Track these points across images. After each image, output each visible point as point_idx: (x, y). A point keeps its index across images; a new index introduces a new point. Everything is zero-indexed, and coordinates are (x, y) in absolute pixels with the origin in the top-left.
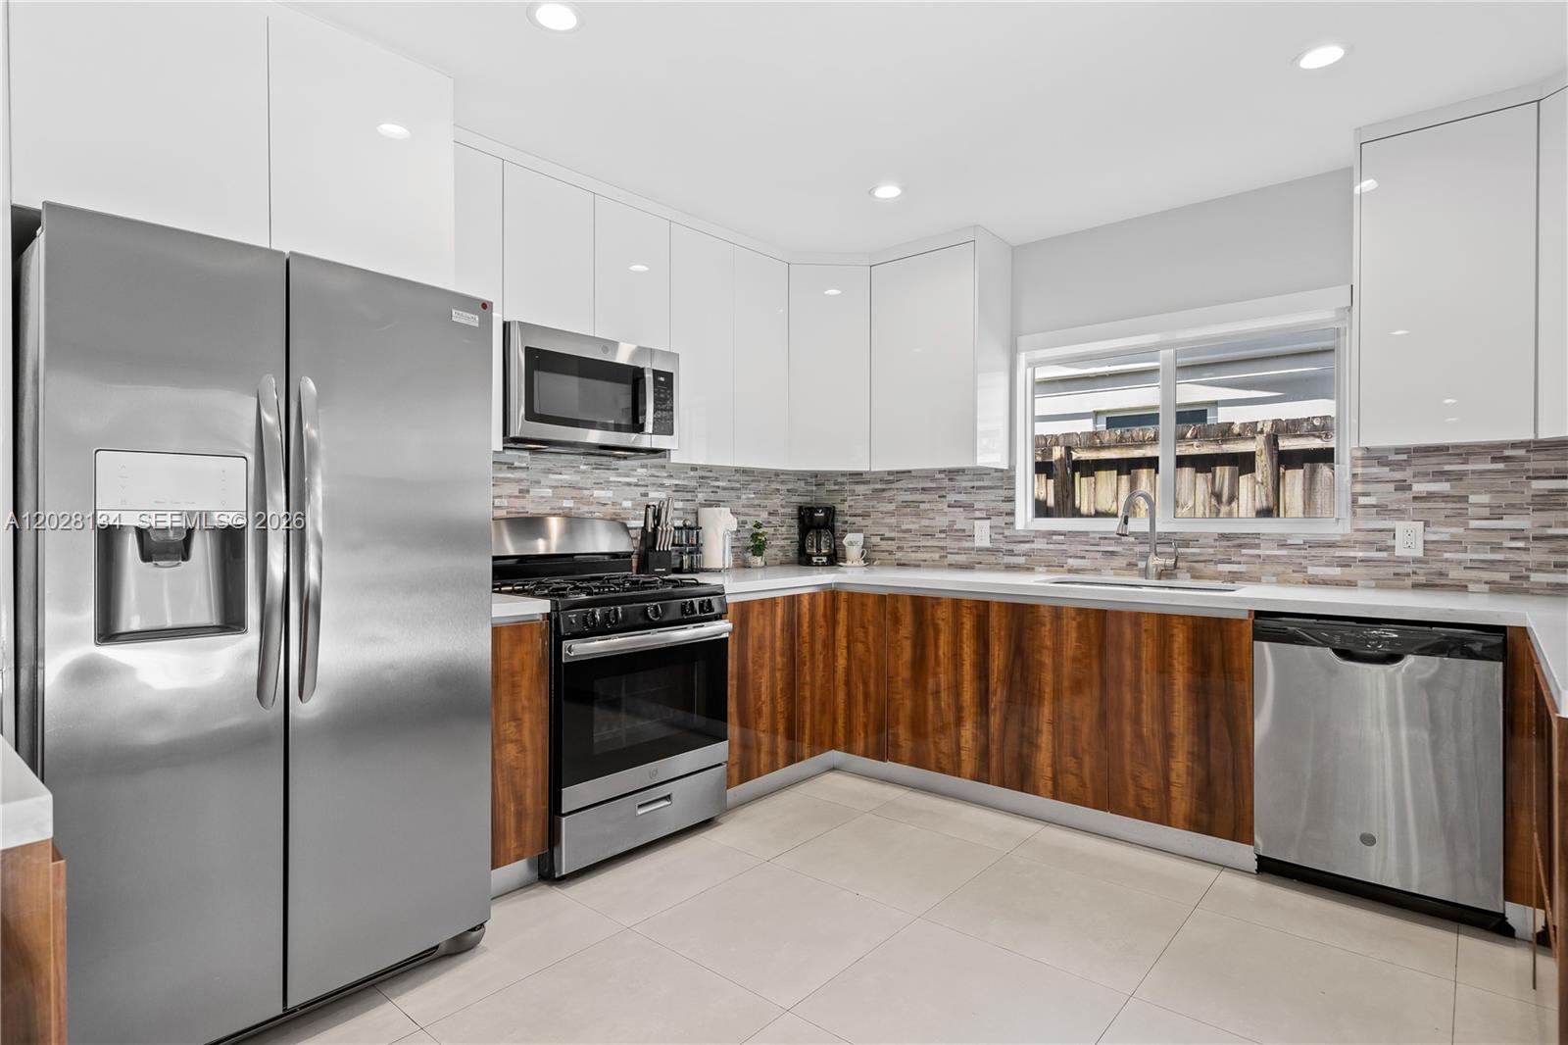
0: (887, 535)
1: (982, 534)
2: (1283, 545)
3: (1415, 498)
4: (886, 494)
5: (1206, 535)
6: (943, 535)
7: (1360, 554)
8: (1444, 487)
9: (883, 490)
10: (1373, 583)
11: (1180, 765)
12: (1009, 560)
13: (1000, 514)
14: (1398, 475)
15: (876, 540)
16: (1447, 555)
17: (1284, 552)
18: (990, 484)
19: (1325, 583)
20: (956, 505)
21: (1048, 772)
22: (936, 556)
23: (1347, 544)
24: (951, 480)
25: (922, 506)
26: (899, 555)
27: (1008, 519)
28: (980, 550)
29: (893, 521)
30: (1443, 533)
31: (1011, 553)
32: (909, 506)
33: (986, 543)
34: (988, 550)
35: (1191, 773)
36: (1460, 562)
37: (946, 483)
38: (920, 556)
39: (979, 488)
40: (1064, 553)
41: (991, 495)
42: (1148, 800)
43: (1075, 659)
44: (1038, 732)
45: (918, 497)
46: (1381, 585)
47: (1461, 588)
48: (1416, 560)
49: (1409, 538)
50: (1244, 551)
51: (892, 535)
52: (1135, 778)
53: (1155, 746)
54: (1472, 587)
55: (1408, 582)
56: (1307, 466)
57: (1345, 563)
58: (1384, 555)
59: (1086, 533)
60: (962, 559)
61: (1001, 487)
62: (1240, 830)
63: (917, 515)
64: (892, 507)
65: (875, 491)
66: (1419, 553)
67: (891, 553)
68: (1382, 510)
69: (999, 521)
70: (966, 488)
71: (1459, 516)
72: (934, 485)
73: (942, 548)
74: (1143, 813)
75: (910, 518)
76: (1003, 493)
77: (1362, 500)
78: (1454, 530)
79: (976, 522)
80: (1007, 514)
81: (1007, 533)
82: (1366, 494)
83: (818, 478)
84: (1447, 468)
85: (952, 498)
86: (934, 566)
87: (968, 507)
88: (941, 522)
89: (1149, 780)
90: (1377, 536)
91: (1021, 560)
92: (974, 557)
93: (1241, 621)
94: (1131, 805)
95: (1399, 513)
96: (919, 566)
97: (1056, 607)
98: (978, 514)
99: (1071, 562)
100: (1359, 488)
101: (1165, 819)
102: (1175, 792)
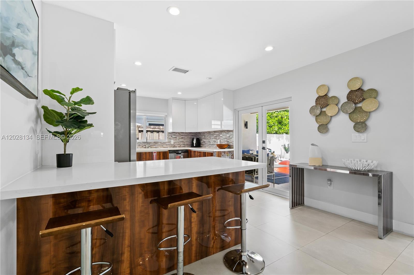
2: (161, 143)
3: (173, 138)
7: (168, 144)
10: (169, 147)
14: (171, 135)
19: (165, 147)
36: (176, 144)
48: (173, 144)
50: (157, 144)
54: (177, 147)
55: (172, 147)
68: (170, 139)
78: (176, 141)
84: (175, 134)
90: (170, 142)
93: (168, 151)
97: (145, 152)
100: (168, 136)
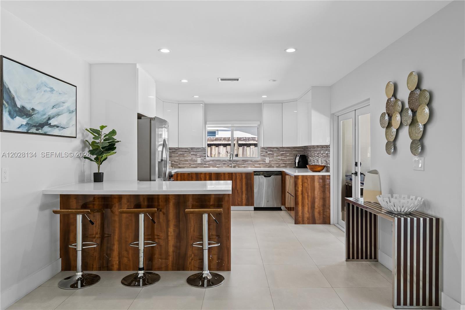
0: (176, 161)
1: (199, 161)
3: (268, 154)
4: (175, 152)
5: (240, 160)
6: (190, 161)
7: (261, 163)
8: (271, 153)
9: (175, 151)
11: (244, 196)
12: (205, 165)
13: (203, 156)
14: (266, 151)
15: (173, 162)
16: (272, 162)
17: (251, 163)
18: (200, 150)
19: (257, 167)
20: (193, 154)
22: (189, 165)
23: (260, 161)
24: (192, 149)
25: (185, 155)
26: (179, 165)
27: (205, 157)
28: (198, 164)
29: (178, 158)
30: (271, 159)
31: (205, 164)
32: (181, 155)
33: (200, 163)
34: (200, 164)
35: (245, 197)
36: (273, 163)
37: (191, 150)
38: (184, 165)
39: (198, 151)
40: (216, 164)
41: (201, 153)
42: (239, 203)
45: (184, 153)
46: (264, 167)
48: (268, 163)
49: (267, 160)
50: (246, 163)
51: (177, 161)
52: (237, 199)
53: (240, 194)
54: (274, 167)
55: (267, 167)
57: (260, 164)
58: (264, 163)
59: (220, 160)
60: (194, 166)
61: (203, 151)
62: (252, 204)
63: (184, 157)
64: (177, 155)
65: (173, 151)
66: (269, 162)
67: (177, 165)
68: (264, 156)
69: (203, 158)
70: (195, 151)
71: (273, 157)
72: (188, 150)
73: (190, 164)
74: (239, 205)
75: (182, 157)
76: (203, 152)
77: (262, 154)
78: (272, 159)
79: (198, 158)
80: (204, 156)
81: (204, 160)
82: (262, 153)
84: (272, 150)
85: (192, 153)
86: (188, 167)
87: (196, 155)
88: (190, 158)
89: (239, 200)
90: (264, 160)
91: (208, 165)
92: (197, 165)
93: (252, 173)
94: (237, 204)
95: (266, 156)
96: (184, 168)
98: (198, 156)
99: (218, 165)
100: (261, 152)
101: (242, 205)
102: (243, 200)
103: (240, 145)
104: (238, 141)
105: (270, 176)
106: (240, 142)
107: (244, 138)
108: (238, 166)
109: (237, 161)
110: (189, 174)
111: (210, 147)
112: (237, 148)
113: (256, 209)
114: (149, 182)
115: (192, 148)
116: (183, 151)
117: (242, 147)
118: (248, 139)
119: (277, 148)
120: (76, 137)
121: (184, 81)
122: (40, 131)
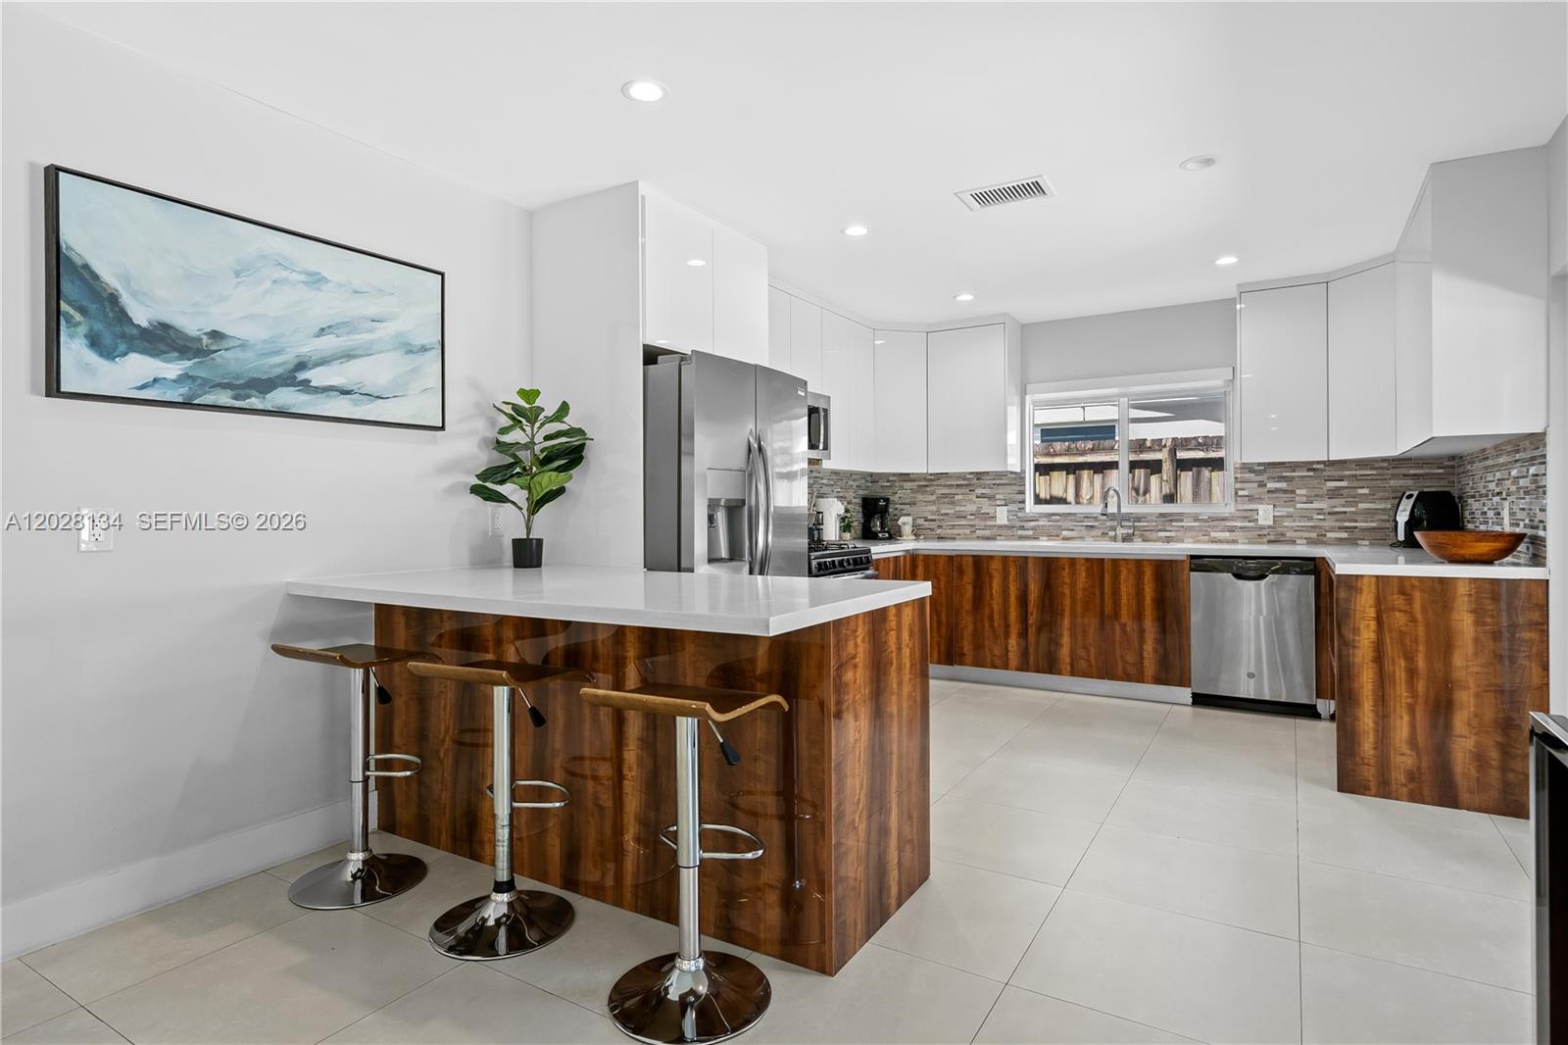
0: (930, 517)
1: (1002, 516)
2: (1197, 519)
3: (1269, 491)
4: (928, 489)
5: (1151, 514)
6: (973, 517)
7: (1239, 524)
8: (1283, 485)
9: (926, 486)
10: (1246, 541)
11: (1149, 647)
12: (1020, 532)
13: (1014, 502)
14: (1260, 478)
15: (921, 522)
16: (1285, 524)
17: (1197, 524)
18: (1006, 482)
19: (1220, 541)
20: (983, 496)
21: (1068, 660)
22: (968, 531)
23: (1232, 518)
24: (978, 479)
25: (957, 497)
26: (938, 531)
27: (1021, 505)
28: (1000, 527)
29: (934, 508)
30: (1283, 511)
31: (1022, 528)
32: (946, 498)
33: (1005, 522)
34: (1006, 526)
35: (1155, 650)
36: (1292, 527)
37: (975, 481)
38: (955, 531)
39: (998, 485)
40: (1059, 527)
41: (1009, 489)
42: (1131, 670)
43: (1084, 589)
44: (1061, 635)
45: (954, 491)
46: (1251, 541)
47: (1293, 542)
48: (1269, 527)
49: (1265, 514)
50: (1174, 524)
51: (933, 517)
52: (1122, 657)
53: (1135, 637)
54: (1298, 541)
55: (1265, 540)
56: (1194, 469)
57: (1231, 530)
58: (1252, 524)
59: (1075, 514)
60: (987, 533)
61: (1015, 484)
62: (1183, 681)
63: (953, 503)
64: (934, 498)
65: (919, 486)
66: (1271, 523)
67: (932, 530)
68: (1251, 498)
69: (1014, 507)
70: (989, 484)
71: (1292, 501)
72: (965, 482)
73: (972, 526)
74: (1127, 677)
75: (947, 506)
76: (1017, 488)
77: (1240, 493)
78: (1289, 510)
79: (998, 508)
80: (1020, 502)
81: (1019, 514)
82: (1243, 489)
83: (874, 478)
84: (1285, 474)
85: (979, 491)
86: (966, 538)
87: (991, 498)
88: (972, 508)
89: (1131, 658)
91: (1030, 533)
92: (995, 531)
93: (1183, 561)
94: (1120, 672)
95: (1260, 500)
96: (954, 538)
98: (998, 502)
99: (1065, 533)
100: (1238, 485)
101: (1140, 679)
102: (1146, 662)
103: (1182, 465)
104: (1173, 452)
105: (1262, 577)
106: (1182, 455)
107: (1200, 441)
108: (1141, 536)
109: (1138, 519)
110: (951, 558)
111: (1075, 473)
112: (1171, 473)
113: (1200, 700)
114: (676, 573)
115: (979, 475)
116: (953, 485)
117: (1191, 473)
118: (1215, 441)
119: (1309, 466)
120: (442, 428)
121: (857, 231)
122: (254, 402)
